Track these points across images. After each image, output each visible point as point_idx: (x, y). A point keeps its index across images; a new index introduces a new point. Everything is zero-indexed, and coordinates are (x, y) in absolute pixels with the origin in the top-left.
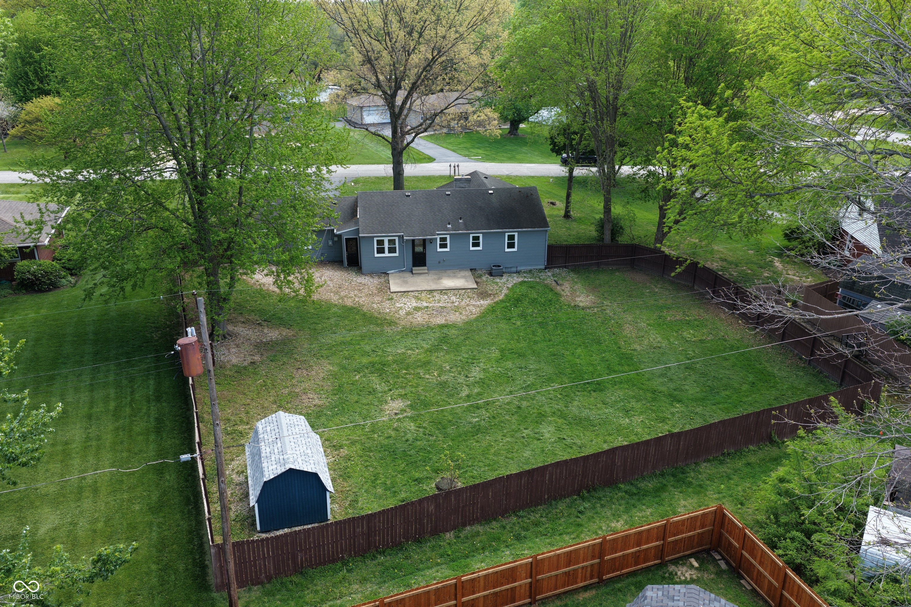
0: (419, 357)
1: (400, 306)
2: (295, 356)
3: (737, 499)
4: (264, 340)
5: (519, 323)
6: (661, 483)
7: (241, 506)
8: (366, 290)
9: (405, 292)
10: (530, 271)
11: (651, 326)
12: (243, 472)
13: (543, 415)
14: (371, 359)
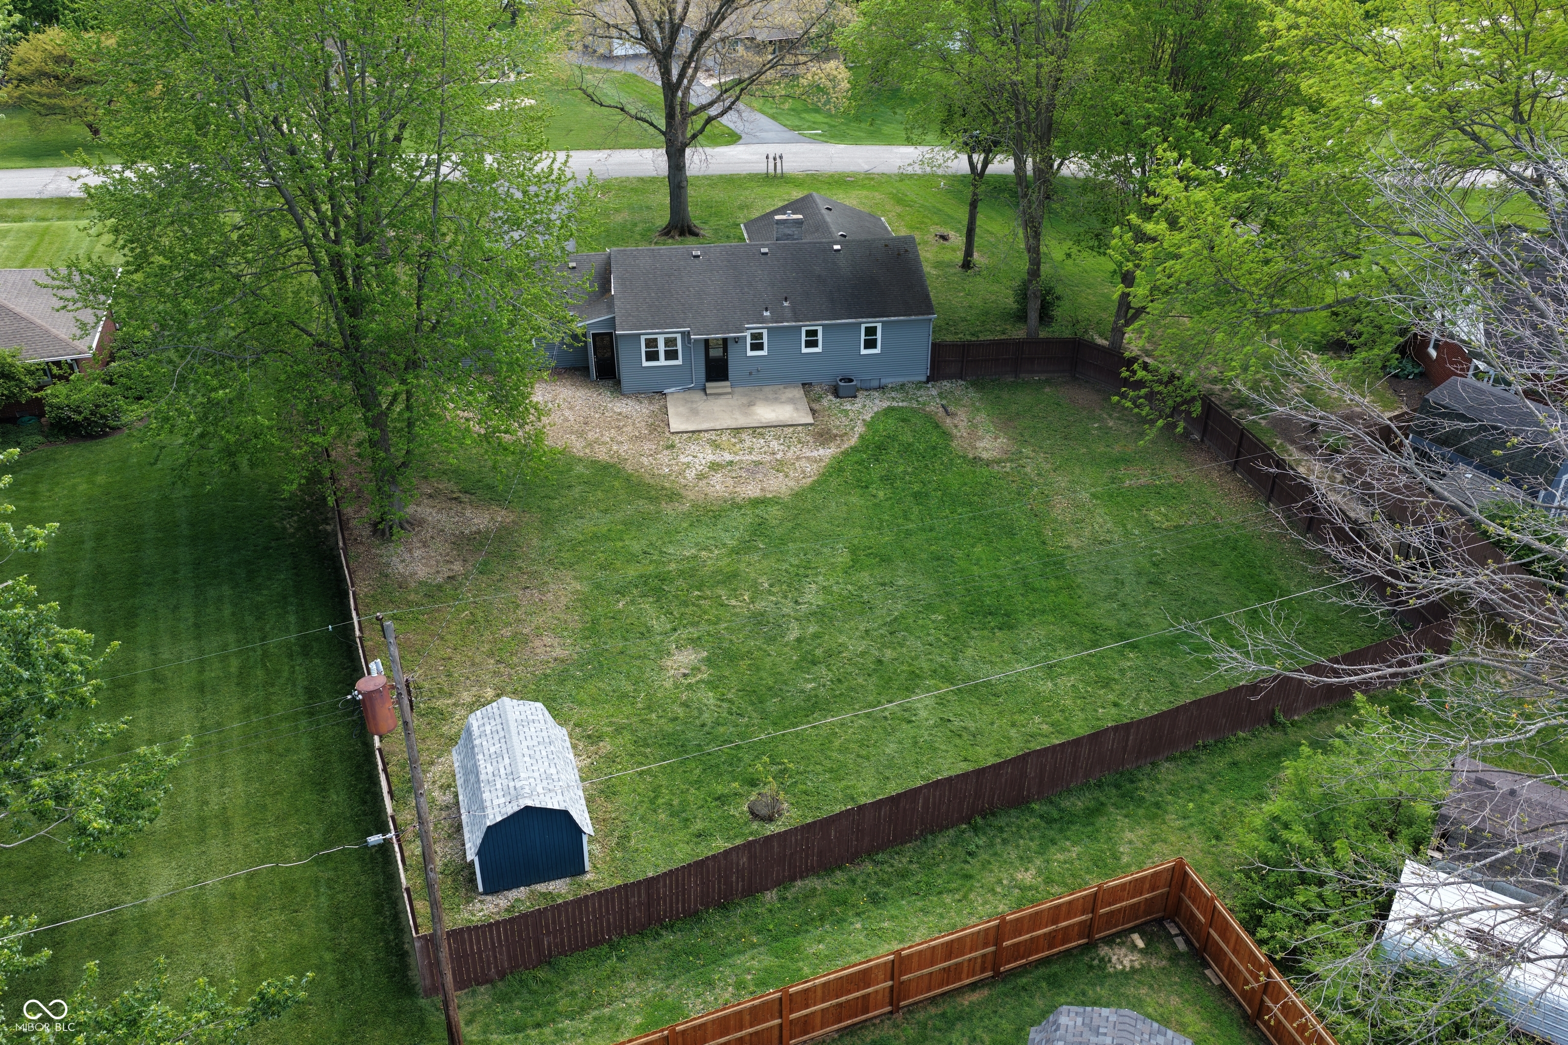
0: (720, 563)
1: (686, 460)
2: (520, 563)
3: (1212, 830)
4: (467, 532)
5: (881, 494)
6: (1096, 799)
7: (451, 848)
8: (630, 428)
9: (693, 432)
10: (902, 386)
11: (1097, 498)
12: (449, 786)
13: (918, 676)
14: (641, 569)
